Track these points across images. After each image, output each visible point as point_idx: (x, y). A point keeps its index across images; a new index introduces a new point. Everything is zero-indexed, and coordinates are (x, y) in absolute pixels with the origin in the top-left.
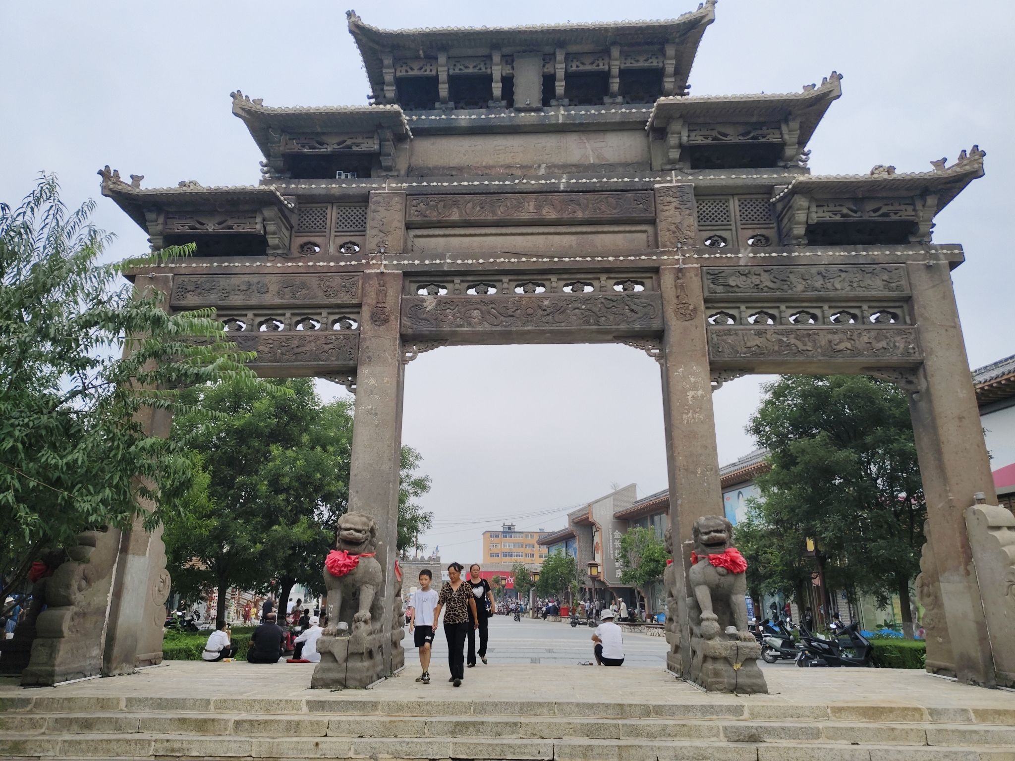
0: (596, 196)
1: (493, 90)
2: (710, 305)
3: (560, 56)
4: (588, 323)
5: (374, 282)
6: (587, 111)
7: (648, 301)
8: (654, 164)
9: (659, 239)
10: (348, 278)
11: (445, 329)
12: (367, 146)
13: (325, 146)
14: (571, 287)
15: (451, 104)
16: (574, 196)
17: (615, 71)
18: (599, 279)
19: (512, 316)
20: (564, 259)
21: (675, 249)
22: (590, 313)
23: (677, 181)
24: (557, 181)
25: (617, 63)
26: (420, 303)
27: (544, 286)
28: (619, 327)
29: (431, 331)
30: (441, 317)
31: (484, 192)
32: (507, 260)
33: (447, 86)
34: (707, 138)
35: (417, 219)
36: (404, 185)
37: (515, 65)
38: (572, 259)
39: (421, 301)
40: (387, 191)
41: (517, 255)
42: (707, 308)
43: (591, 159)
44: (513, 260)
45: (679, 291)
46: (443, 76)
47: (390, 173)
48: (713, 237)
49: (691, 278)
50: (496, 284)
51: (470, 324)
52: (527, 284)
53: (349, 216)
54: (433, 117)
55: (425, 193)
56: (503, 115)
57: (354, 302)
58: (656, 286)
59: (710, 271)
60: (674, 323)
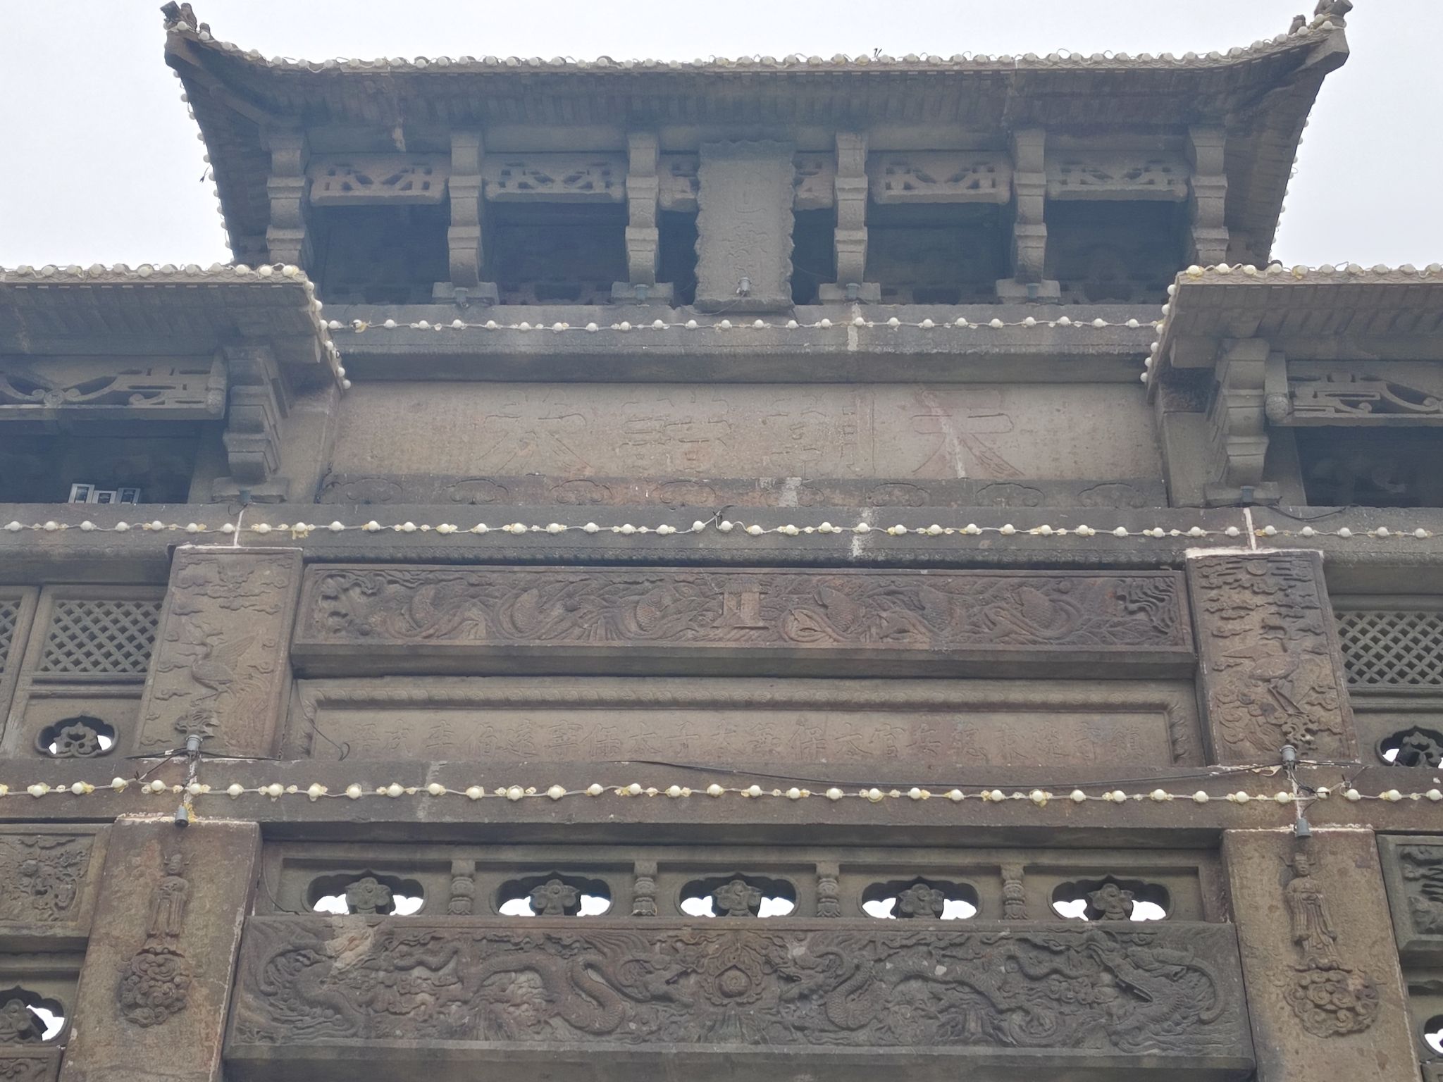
0: (980, 579)
1: (630, 247)
2: (1423, 979)
3: (851, 153)
4: (958, 1034)
5: (149, 862)
6: (940, 320)
7: (1188, 957)
8: (1178, 483)
9: (1215, 731)
10: (51, 841)
11: (400, 1044)
12: (182, 395)
13: (36, 395)
14: (891, 902)
15: (489, 288)
16: (901, 579)
17: (1032, 203)
18: (996, 871)
19: (666, 998)
20: (864, 793)
21: (1275, 769)
22: (963, 994)
23: (1264, 540)
24: (838, 530)
25: (1039, 179)
26: (314, 941)
27: (789, 894)
28: (1078, 1052)
29: (343, 1050)
30: (388, 995)
31: (583, 556)
32: (652, 791)
33: (476, 231)
34: (1354, 405)
35: (333, 640)
36: (301, 526)
37: (702, 176)
38: (895, 793)
39: (317, 934)
40: (236, 546)
41: (692, 772)
42: (1414, 991)
43: (960, 466)
44: (675, 790)
45: (1302, 919)
46: (465, 204)
47: (255, 490)
48: (1409, 733)
49: (1343, 872)
50: (610, 879)
51: (497, 1026)
52: (727, 881)
53: (95, 629)
54: (424, 324)
55: (371, 555)
56: (658, 323)
57: (59, 932)
58: (1211, 900)
59: (1414, 851)
60: (1291, 1044)
